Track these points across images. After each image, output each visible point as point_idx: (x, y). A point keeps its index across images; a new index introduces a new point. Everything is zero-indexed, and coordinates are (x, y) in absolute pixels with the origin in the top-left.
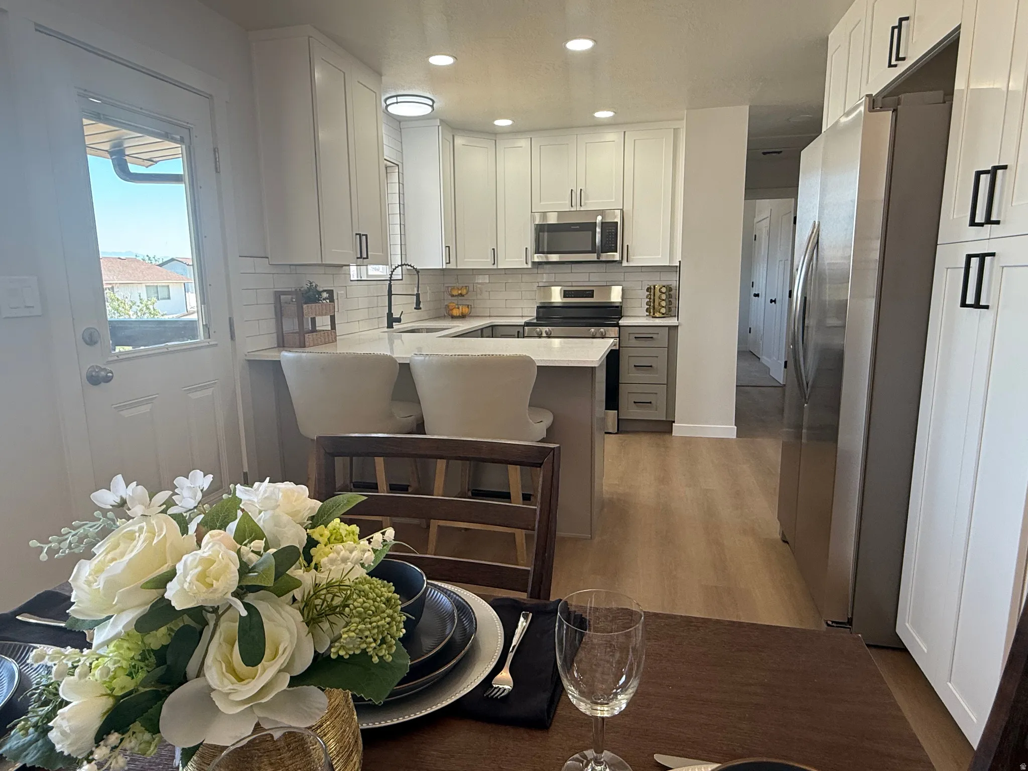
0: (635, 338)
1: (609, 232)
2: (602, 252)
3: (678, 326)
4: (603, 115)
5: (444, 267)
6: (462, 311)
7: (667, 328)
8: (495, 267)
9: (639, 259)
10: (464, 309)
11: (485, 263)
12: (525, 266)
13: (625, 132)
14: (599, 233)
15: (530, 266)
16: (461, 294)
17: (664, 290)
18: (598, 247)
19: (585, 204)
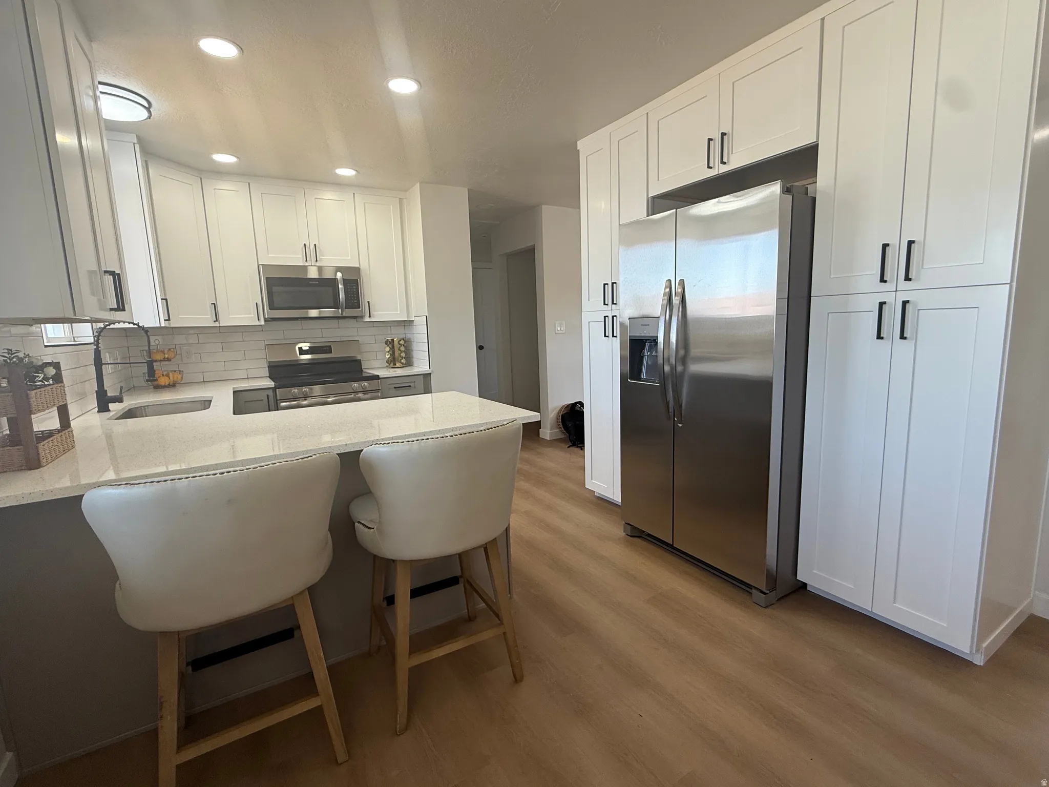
0: (395, 388)
1: (351, 289)
2: (346, 308)
3: (430, 374)
4: (346, 172)
5: (163, 325)
6: (173, 378)
7: (422, 376)
8: (217, 324)
9: (380, 315)
10: (175, 376)
11: (206, 320)
12: (258, 323)
13: (354, 194)
14: (342, 288)
15: (262, 323)
16: (168, 358)
17: (402, 342)
18: (343, 303)
19: (321, 260)
